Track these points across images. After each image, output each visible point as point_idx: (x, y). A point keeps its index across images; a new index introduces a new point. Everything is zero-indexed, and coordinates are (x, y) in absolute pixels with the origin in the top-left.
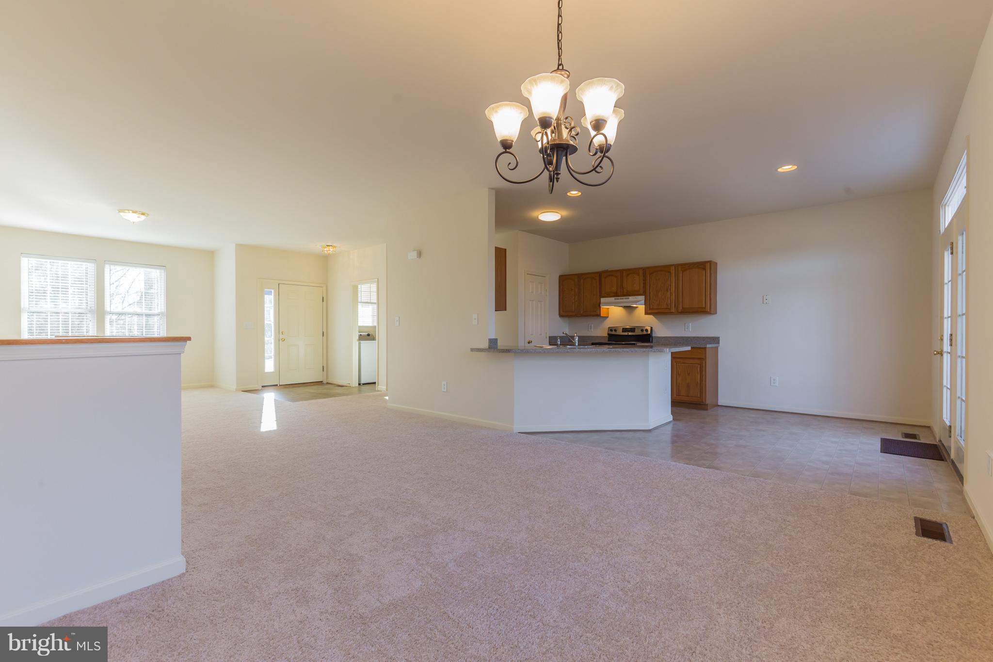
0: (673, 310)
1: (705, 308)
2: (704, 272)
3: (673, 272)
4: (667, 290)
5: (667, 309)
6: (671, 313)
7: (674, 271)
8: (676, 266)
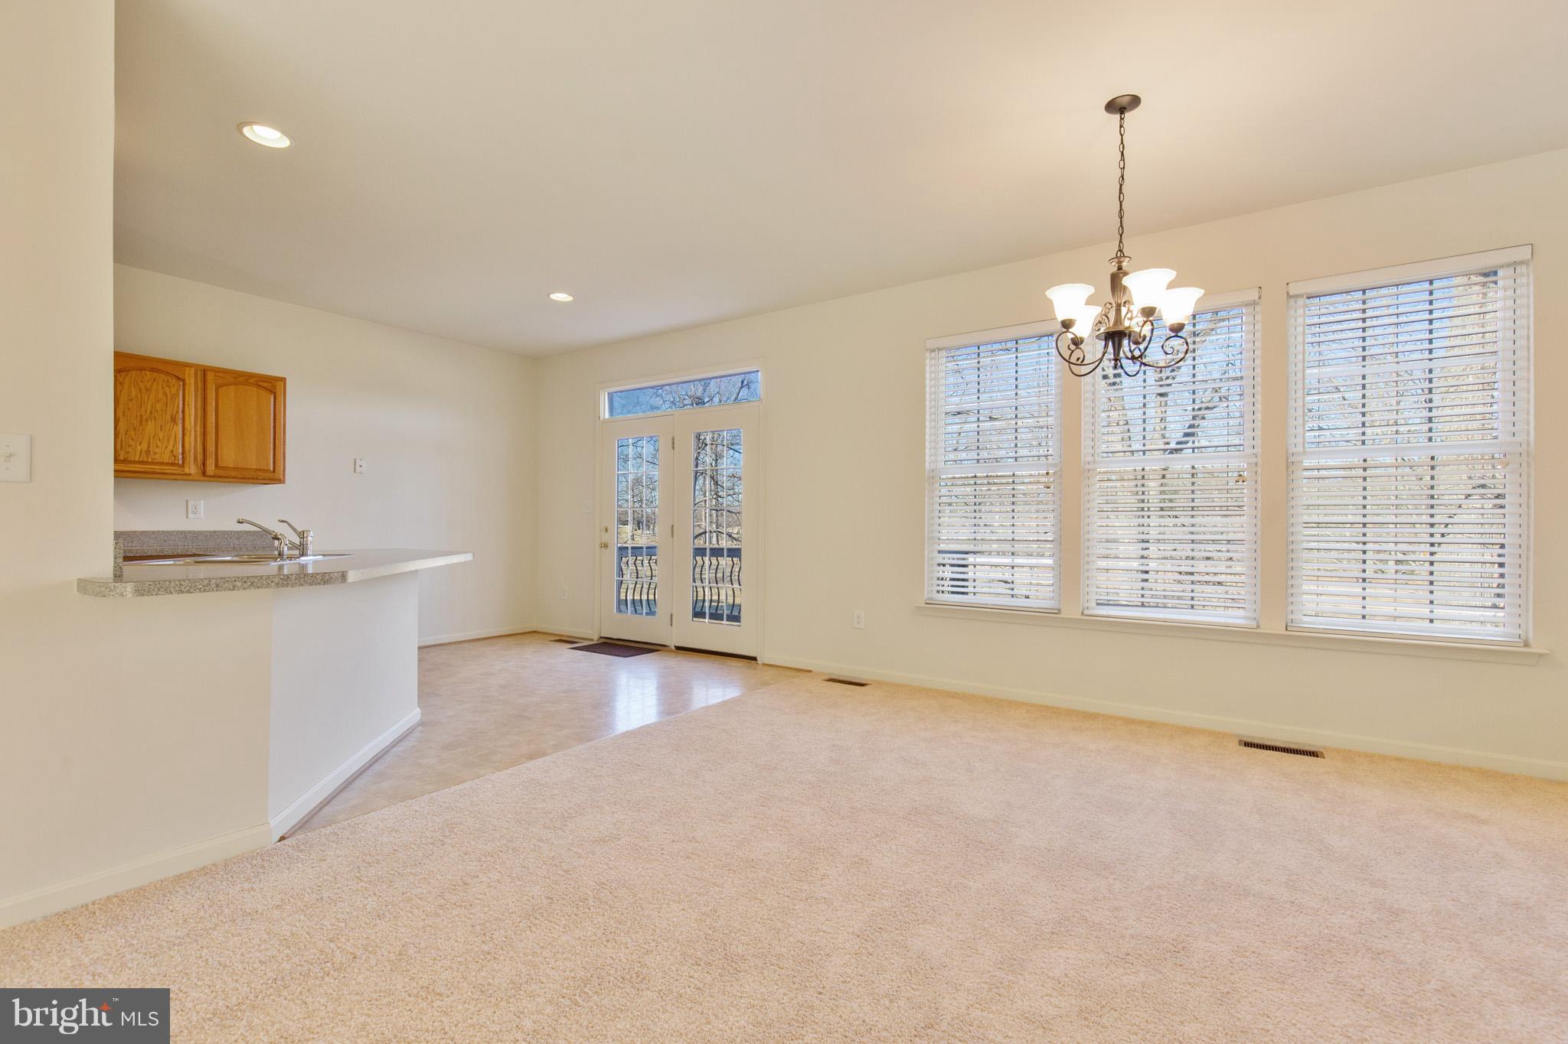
0: (192, 469)
1: (274, 471)
2: (272, 396)
3: (191, 382)
4: (174, 420)
5: (173, 464)
6: (186, 477)
7: (193, 381)
8: (204, 371)
